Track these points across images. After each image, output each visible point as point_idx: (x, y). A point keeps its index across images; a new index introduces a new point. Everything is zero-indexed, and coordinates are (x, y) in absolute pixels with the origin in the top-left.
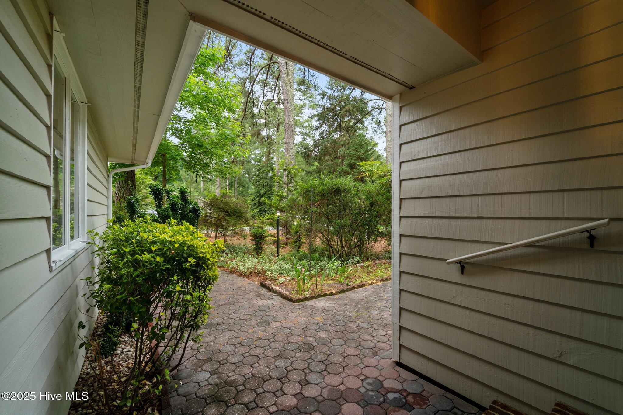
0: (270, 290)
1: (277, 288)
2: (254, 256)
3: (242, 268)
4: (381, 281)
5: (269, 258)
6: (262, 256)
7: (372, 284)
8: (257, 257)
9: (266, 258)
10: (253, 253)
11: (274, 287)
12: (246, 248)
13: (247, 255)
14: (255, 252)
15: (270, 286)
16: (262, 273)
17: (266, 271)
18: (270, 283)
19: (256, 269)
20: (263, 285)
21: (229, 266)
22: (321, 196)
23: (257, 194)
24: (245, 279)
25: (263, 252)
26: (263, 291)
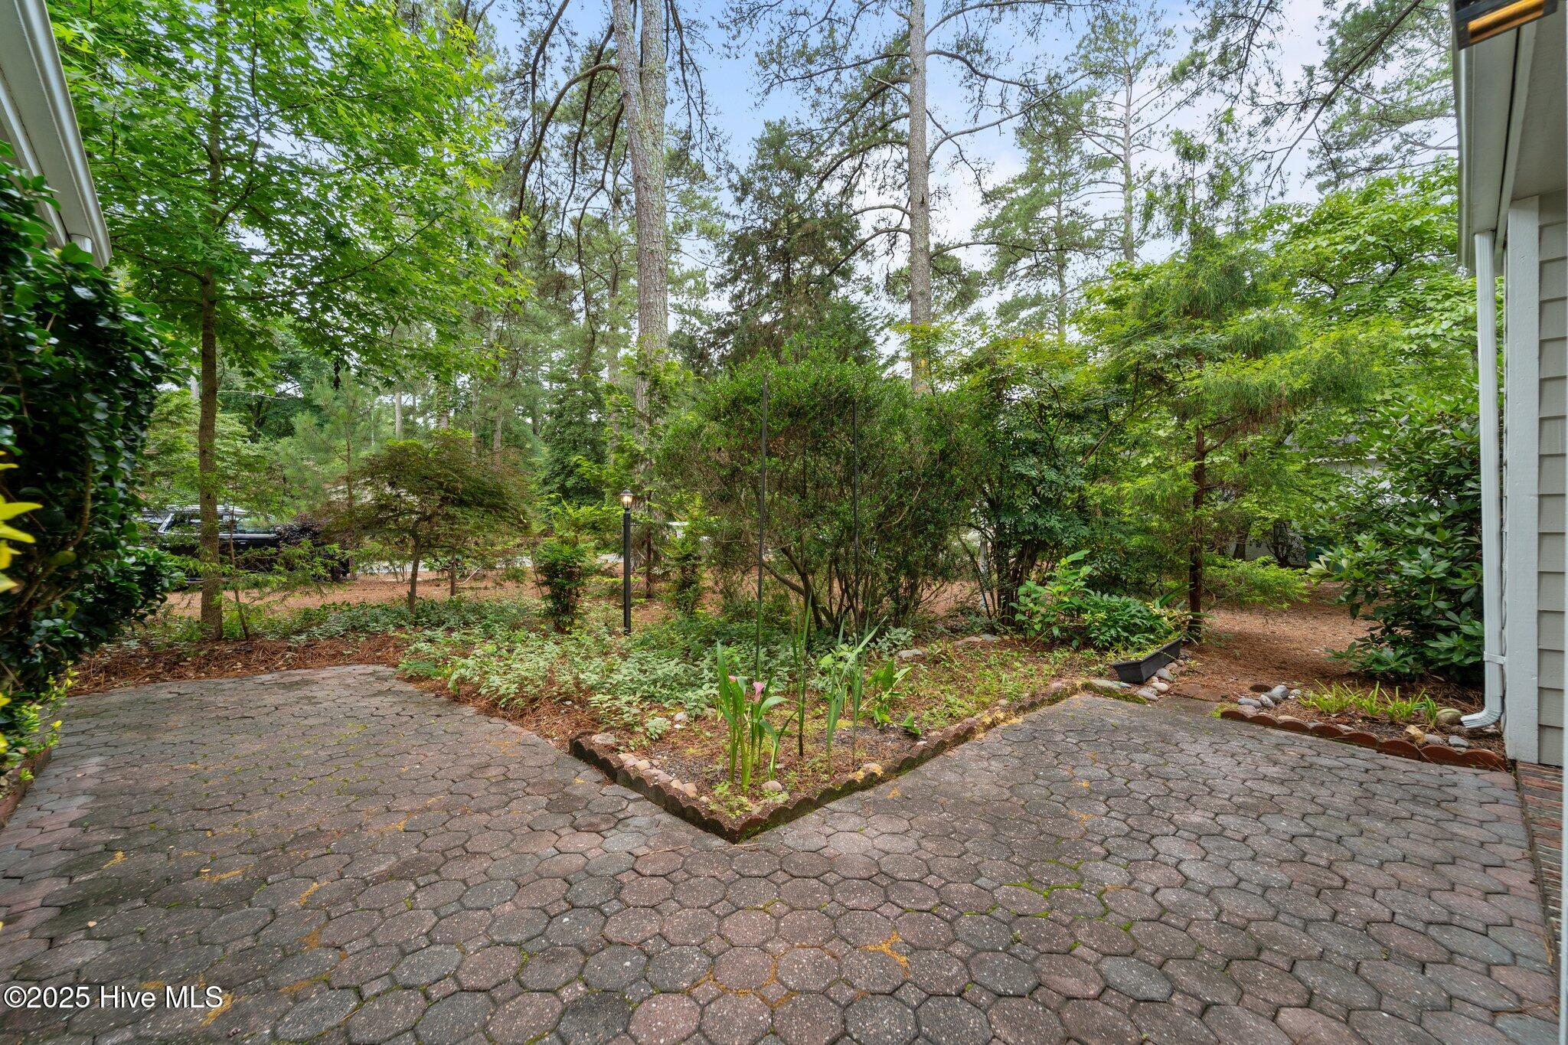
0: (613, 773)
1: (643, 764)
2: (546, 636)
3: (496, 680)
4: (1017, 713)
5: (598, 640)
6: (576, 634)
7: (993, 724)
8: (558, 637)
9: (588, 641)
10: (543, 627)
11: (628, 759)
12: (519, 610)
13: (521, 634)
14: (552, 625)
15: (610, 757)
16: (575, 698)
17: (592, 689)
18: (610, 739)
19: (551, 682)
20: (580, 752)
21: (449, 676)
22: (790, 415)
23: (558, 467)
24: (512, 727)
25: (577, 622)
26: (585, 779)
